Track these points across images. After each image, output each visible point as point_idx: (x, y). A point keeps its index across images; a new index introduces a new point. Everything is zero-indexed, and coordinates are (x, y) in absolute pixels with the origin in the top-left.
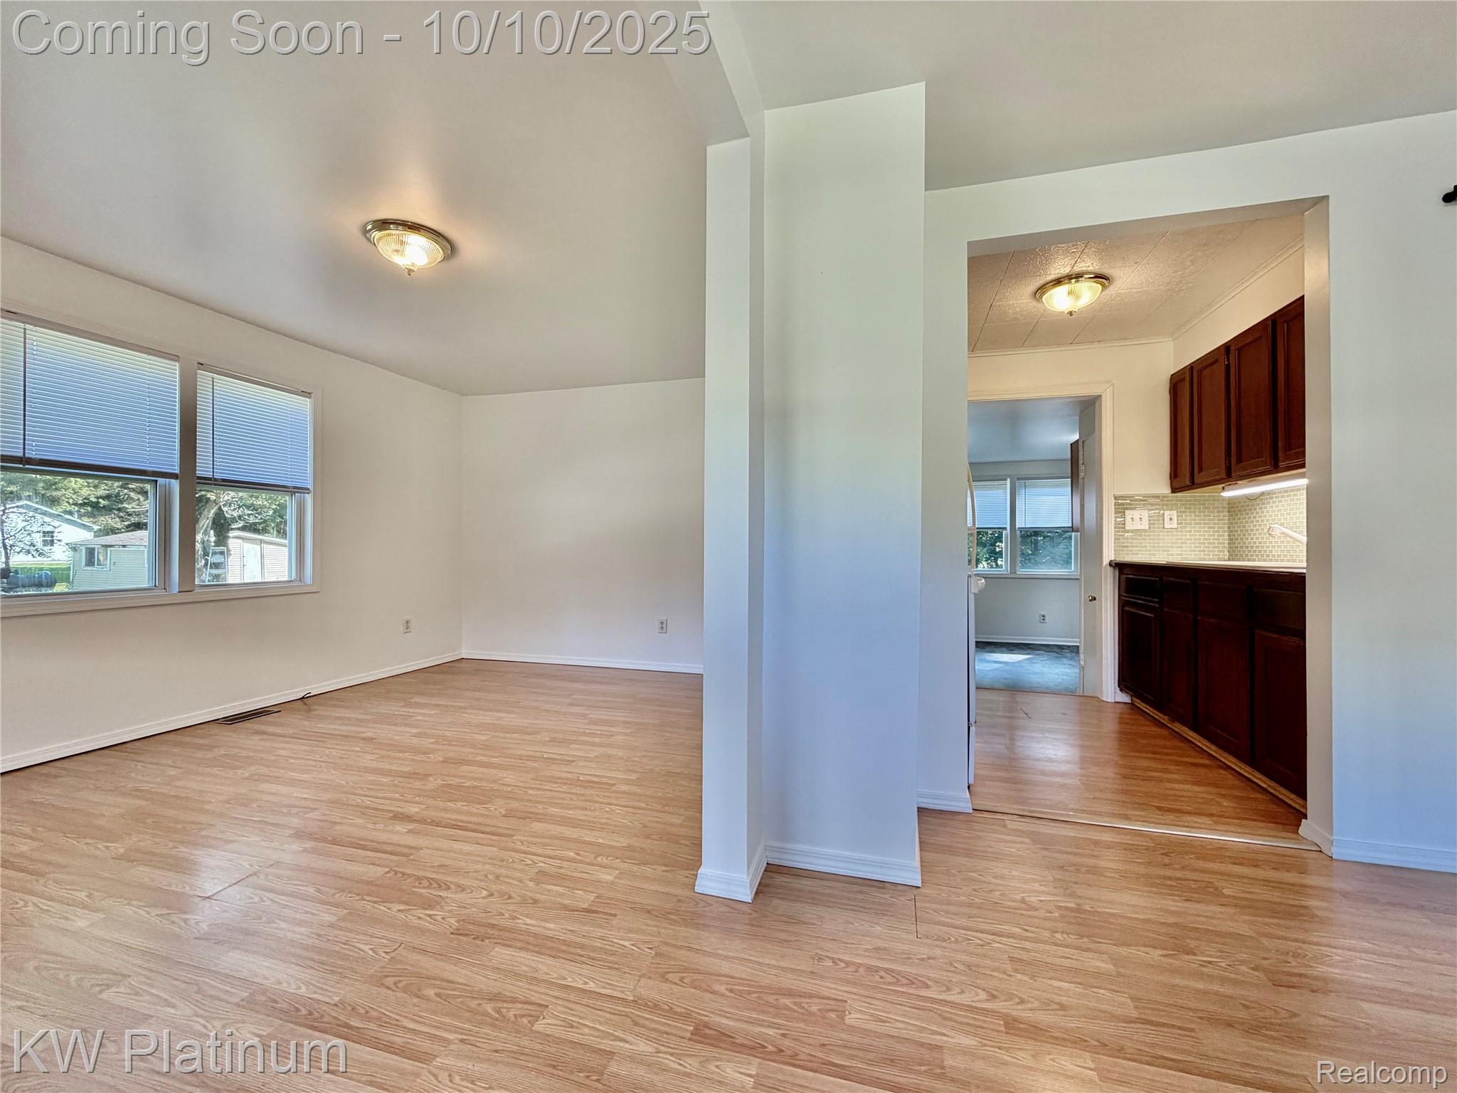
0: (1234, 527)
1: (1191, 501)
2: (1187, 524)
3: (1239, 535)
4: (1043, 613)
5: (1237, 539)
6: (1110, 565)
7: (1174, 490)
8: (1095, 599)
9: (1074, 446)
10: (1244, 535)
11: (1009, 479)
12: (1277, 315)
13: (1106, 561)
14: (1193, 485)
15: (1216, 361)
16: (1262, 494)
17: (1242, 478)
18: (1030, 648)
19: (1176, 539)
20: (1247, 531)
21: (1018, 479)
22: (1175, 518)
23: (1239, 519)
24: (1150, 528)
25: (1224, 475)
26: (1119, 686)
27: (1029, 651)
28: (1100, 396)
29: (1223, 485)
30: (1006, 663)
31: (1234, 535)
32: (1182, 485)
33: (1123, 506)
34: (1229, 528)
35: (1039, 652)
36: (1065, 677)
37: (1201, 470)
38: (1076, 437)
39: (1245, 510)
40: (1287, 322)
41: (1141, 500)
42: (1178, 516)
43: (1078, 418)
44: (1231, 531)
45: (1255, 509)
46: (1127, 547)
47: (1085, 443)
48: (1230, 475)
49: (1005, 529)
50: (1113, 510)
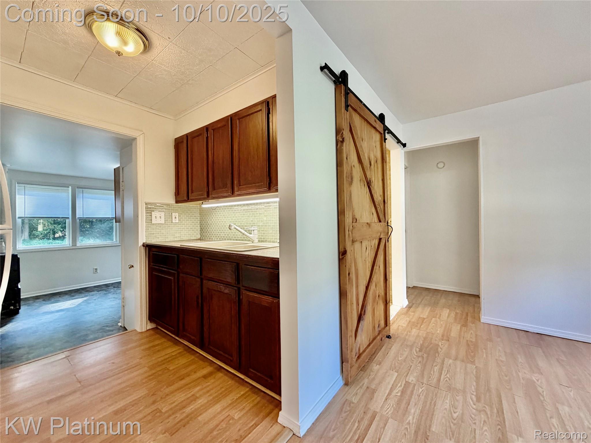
0: (203, 222)
1: (184, 208)
2: (183, 220)
3: (205, 226)
4: (96, 268)
5: (204, 228)
6: (143, 246)
7: (177, 202)
8: (133, 266)
9: (117, 171)
10: (207, 226)
11: (70, 187)
12: (234, 115)
13: (140, 244)
14: (188, 200)
15: (200, 135)
16: (217, 207)
17: (213, 198)
18: (87, 291)
19: (178, 228)
20: (209, 224)
21: (78, 188)
22: (177, 217)
23: (205, 218)
24: (165, 222)
25: (206, 196)
26: (149, 320)
27: (87, 294)
28: (136, 138)
29: (202, 201)
30: (67, 310)
31: (203, 226)
32: (182, 199)
33: (150, 209)
34: (200, 222)
35: (93, 293)
36: (111, 309)
37: (192, 192)
38: (117, 165)
39: (208, 214)
40: (239, 119)
41: (160, 206)
42: (179, 216)
43: (119, 153)
44: (201, 224)
45: (213, 214)
46: (153, 234)
47: (124, 168)
48: (208, 196)
49: (68, 218)
50: (145, 212)
